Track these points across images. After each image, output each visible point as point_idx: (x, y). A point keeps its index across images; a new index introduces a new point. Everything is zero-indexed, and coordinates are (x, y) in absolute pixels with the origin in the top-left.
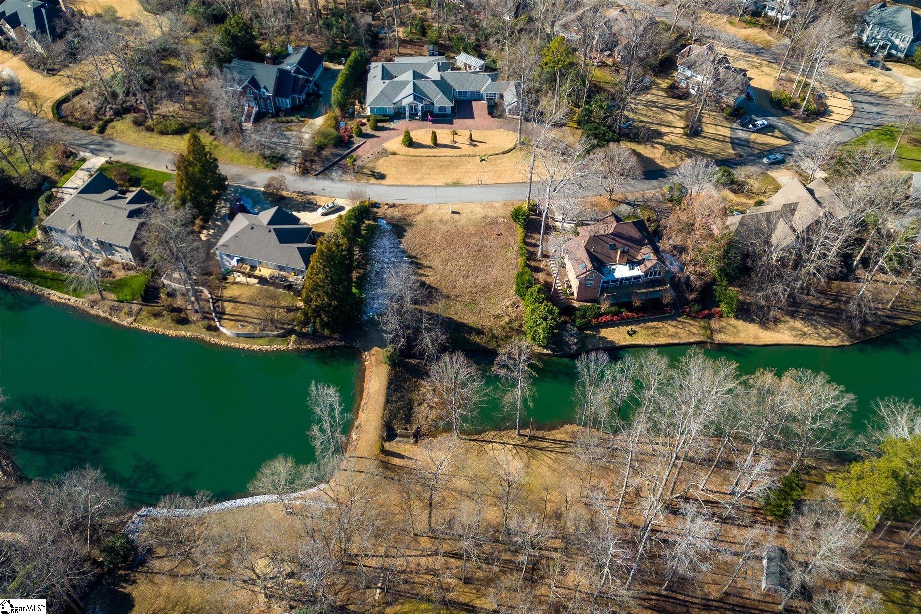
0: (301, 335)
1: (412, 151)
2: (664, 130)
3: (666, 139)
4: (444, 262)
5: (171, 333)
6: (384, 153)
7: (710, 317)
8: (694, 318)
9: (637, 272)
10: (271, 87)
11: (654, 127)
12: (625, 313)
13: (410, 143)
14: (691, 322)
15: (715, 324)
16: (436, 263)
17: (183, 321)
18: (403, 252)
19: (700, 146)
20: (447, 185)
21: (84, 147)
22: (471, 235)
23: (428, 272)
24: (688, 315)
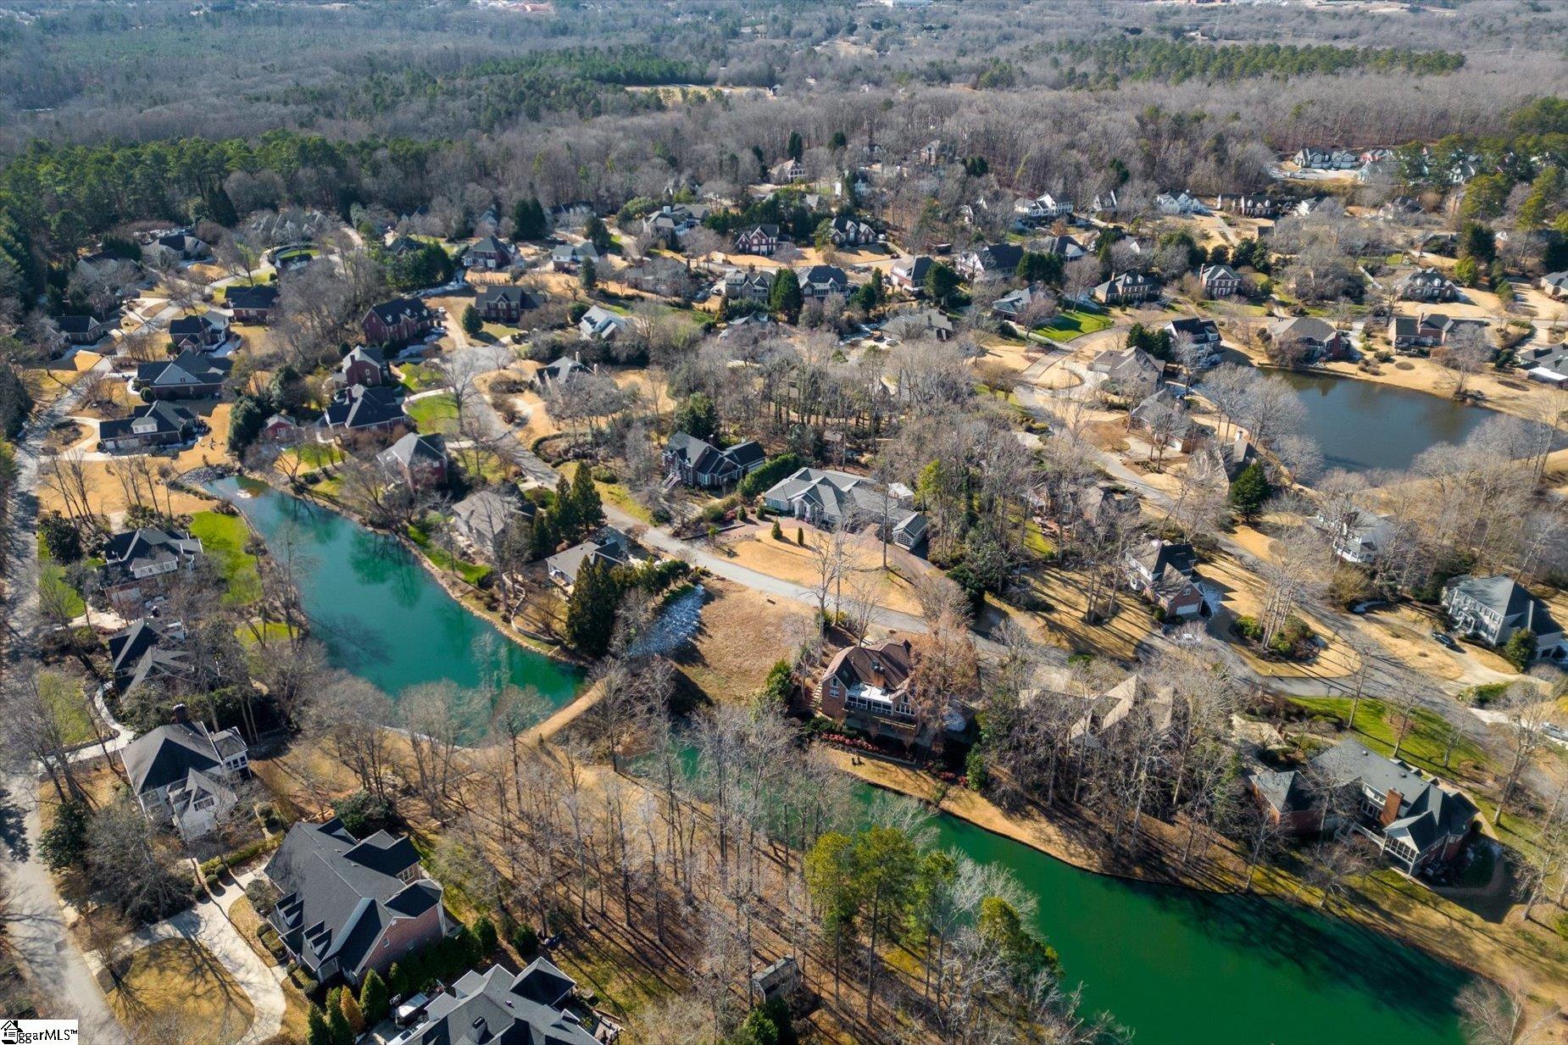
0: (565, 649)
1: (777, 543)
2: (1061, 607)
3: (1055, 617)
4: (727, 637)
5: (477, 613)
6: (751, 538)
7: (953, 782)
8: (935, 776)
9: (887, 699)
10: (694, 461)
11: (1052, 602)
12: (862, 741)
13: (778, 535)
14: (929, 779)
15: (953, 791)
16: (719, 636)
17: (491, 608)
18: (698, 616)
19: (1092, 636)
20: (787, 581)
21: (533, 473)
22: (769, 624)
23: (706, 640)
24: (929, 770)
